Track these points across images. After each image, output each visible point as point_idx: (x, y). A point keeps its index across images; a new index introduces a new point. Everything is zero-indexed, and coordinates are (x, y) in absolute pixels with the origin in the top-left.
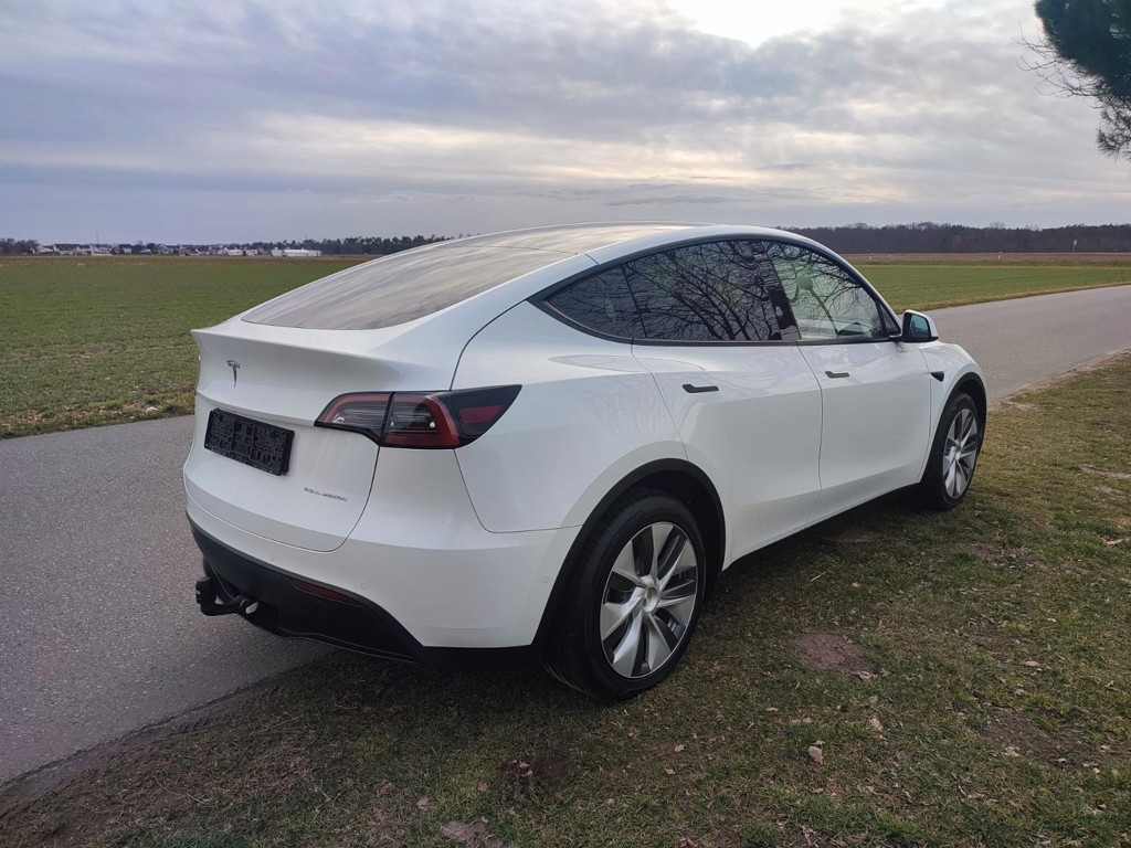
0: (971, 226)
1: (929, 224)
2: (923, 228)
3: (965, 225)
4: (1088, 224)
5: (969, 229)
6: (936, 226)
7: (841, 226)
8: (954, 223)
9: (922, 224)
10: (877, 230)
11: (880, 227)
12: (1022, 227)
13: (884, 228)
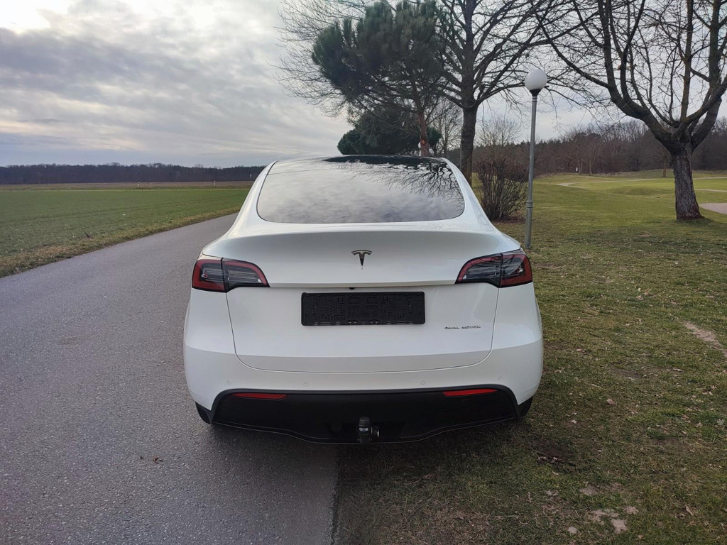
0: (185, 166)
1: (160, 164)
2: (157, 167)
3: (181, 165)
4: (245, 166)
5: (183, 167)
6: (164, 166)
7: (102, 164)
8: (174, 164)
9: (155, 164)
10: (127, 167)
11: (129, 165)
12: (212, 167)
13: (132, 166)
